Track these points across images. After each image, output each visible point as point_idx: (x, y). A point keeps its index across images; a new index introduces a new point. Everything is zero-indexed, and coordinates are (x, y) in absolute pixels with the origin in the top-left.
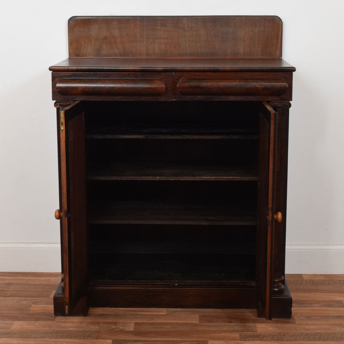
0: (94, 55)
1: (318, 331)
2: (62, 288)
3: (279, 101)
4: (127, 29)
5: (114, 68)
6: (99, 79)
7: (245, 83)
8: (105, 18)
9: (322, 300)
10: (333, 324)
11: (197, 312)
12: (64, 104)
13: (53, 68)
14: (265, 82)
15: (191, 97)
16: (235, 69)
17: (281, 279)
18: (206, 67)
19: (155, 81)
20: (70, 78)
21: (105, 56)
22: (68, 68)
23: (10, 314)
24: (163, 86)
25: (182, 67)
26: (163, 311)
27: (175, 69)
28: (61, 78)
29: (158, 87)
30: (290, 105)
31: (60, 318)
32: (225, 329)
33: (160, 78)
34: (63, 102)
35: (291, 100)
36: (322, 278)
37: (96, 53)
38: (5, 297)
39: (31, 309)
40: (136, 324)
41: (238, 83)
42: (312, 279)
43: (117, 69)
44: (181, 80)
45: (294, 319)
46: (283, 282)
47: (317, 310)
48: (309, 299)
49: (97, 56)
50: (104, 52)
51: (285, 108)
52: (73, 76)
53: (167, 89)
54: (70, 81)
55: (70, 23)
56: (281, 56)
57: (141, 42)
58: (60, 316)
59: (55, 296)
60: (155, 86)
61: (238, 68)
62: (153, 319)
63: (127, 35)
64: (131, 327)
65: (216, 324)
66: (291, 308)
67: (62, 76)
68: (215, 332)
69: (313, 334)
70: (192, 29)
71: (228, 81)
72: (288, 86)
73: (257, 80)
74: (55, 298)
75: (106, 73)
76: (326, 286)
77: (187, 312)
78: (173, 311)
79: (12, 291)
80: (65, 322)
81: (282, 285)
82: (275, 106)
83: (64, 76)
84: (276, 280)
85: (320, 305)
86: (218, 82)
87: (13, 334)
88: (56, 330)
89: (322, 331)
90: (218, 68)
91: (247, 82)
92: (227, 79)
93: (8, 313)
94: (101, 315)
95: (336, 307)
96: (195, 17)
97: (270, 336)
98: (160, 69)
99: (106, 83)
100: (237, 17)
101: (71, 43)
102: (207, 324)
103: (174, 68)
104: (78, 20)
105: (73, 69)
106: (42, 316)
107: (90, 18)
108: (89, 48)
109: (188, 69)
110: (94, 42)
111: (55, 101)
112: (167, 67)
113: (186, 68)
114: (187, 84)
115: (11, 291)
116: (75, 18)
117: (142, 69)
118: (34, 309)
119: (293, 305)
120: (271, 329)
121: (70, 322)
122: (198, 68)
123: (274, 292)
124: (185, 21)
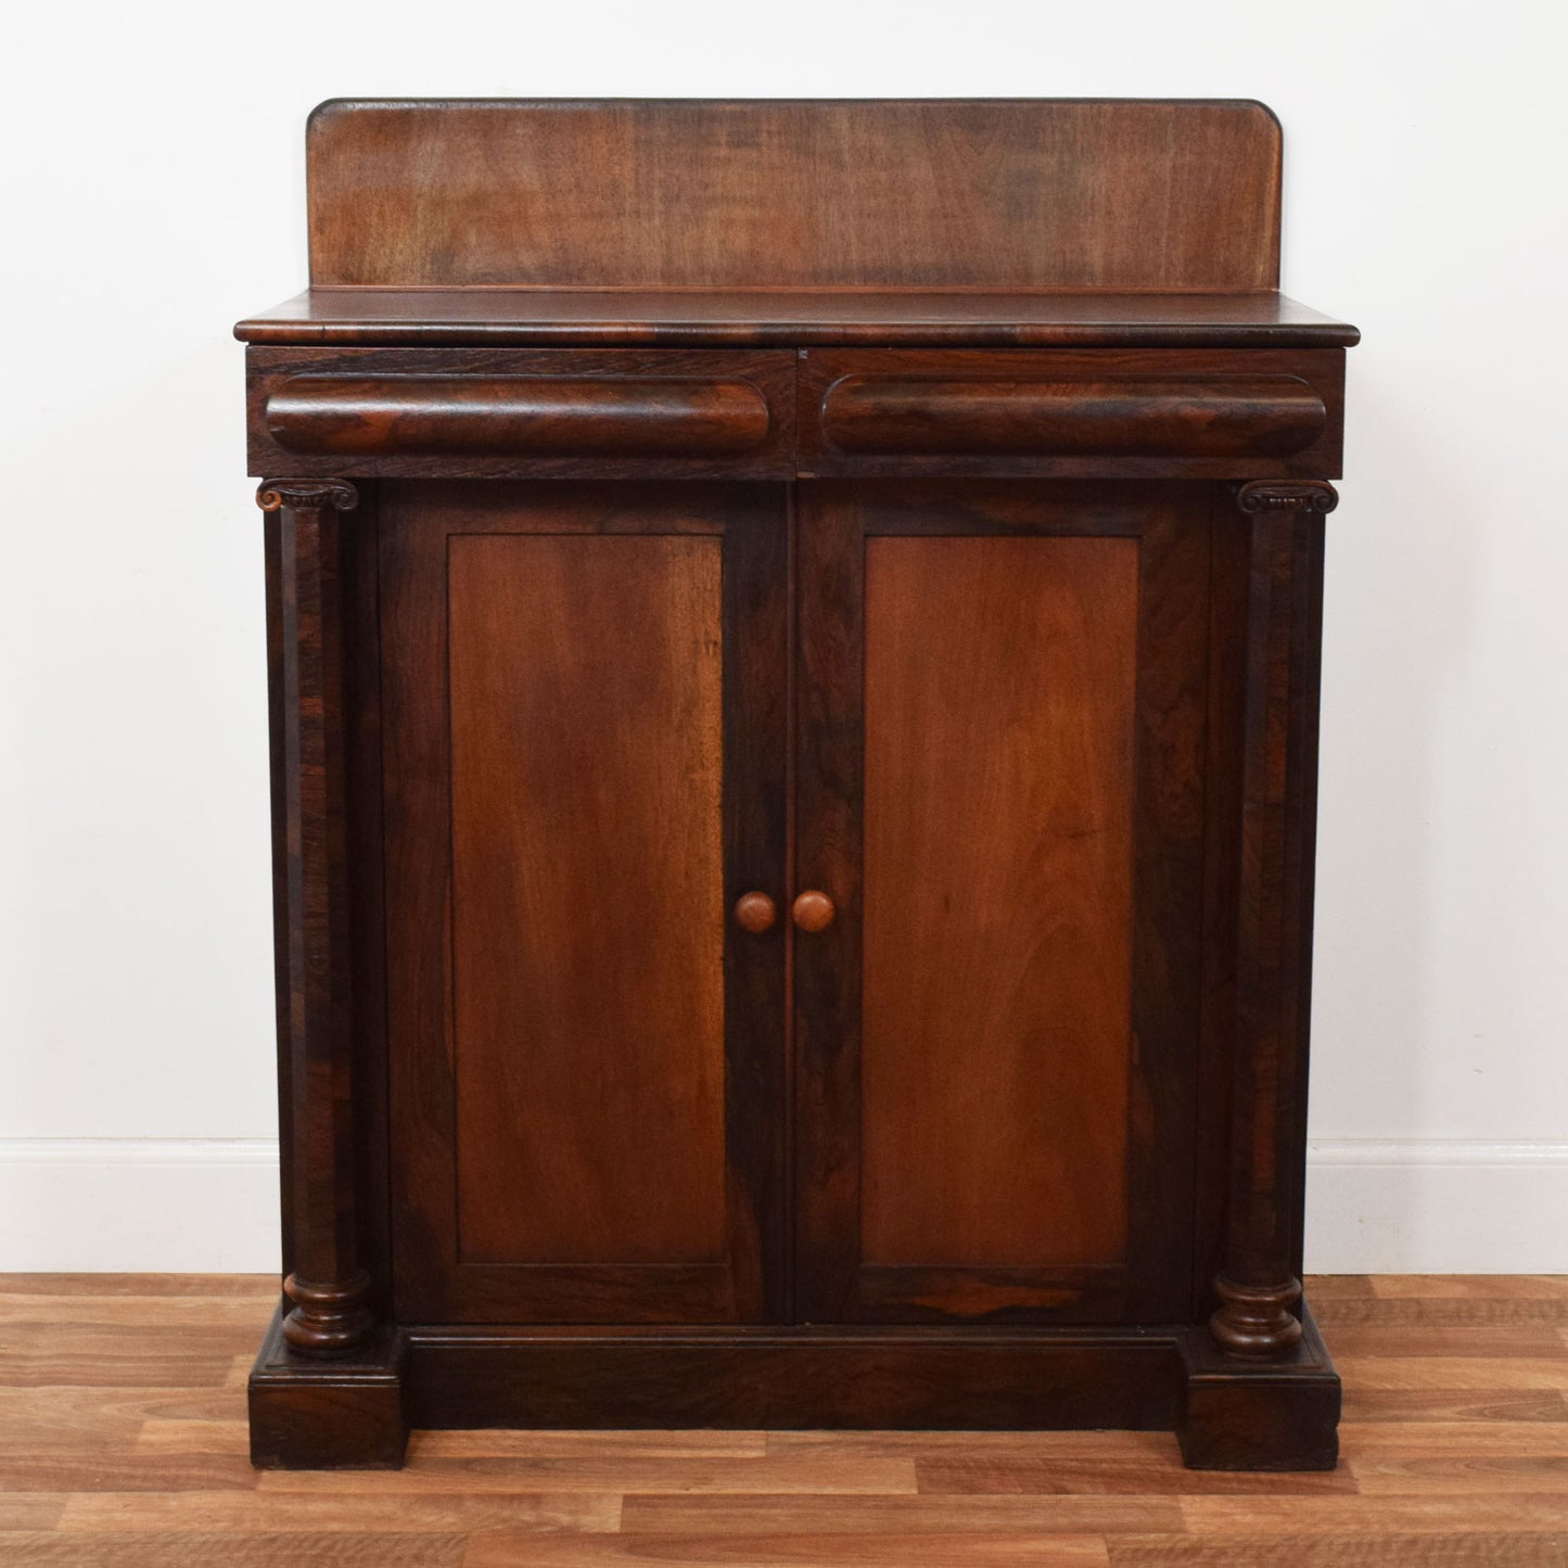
0: (423, 277)
1: (1464, 1528)
2: (285, 1341)
3: (1282, 481)
4: (577, 160)
5: (531, 329)
6: (468, 381)
7: (1129, 399)
9: (1469, 1391)
10: (1529, 1498)
11: (906, 1445)
12: (304, 493)
13: (251, 330)
14: (1221, 393)
15: (882, 459)
16: (1083, 336)
17: (1288, 1292)
18: (954, 326)
19: (721, 387)
20: (328, 375)
21: (474, 282)
22: (321, 328)
23: (47, 1464)
24: (759, 412)
25: (844, 326)
26: (750, 1444)
27: (811, 334)
28: (287, 373)
29: (733, 414)
30: (1331, 500)
31: (277, 1480)
32: (1038, 1521)
33: (741, 372)
34: (295, 482)
35: (1339, 477)
36: (1459, 1291)
37: (435, 267)
38: (20, 1386)
39: (143, 1437)
40: (629, 1501)
41: (1098, 399)
42: (1413, 1296)
44: (837, 383)
45: (1351, 1477)
46: (1296, 1306)
47: (1451, 1435)
48: (1409, 1387)
49: (440, 281)
50: (473, 262)
51: (1310, 510)
52: (343, 365)
53: (774, 423)
54: (330, 389)
55: (316, 130)
56: (1277, 281)
57: (639, 217)
58: (278, 1468)
59: (255, 1377)
60: (722, 411)
61: (1099, 331)
62: (706, 1480)
63: (577, 185)
64: (608, 1516)
65: (995, 1498)
66: (1336, 1425)
67: (296, 367)
68: (992, 1534)
69: (1441, 1538)
70: (872, 159)
71: (1054, 386)
72: (1324, 409)
73: (1184, 383)
74: (257, 1385)
75: (496, 353)
76: (1480, 1325)
77: (861, 1448)
78: (794, 1440)
79: (49, 1357)
80: (300, 1495)
81: (1294, 1320)
82: (1264, 500)
83: (302, 367)
84: (1268, 1299)
85: (1459, 1413)
86: (1009, 392)
87: (64, 1554)
88: (266, 1533)
89: (1482, 1528)
90: (1006, 329)
93: (35, 1458)
94: (467, 1465)
96: (886, 104)
97: (1245, 1549)
98: (743, 331)
100: (1080, 106)
101: (319, 224)
102: (952, 1499)
103: (810, 330)
104: (350, 116)
105: (344, 332)
106: (195, 1472)
107: (406, 106)
108: (401, 246)
109: (870, 331)
110: (425, 217)
111: (259, 480)
112: (775, 325)
113: (862, 331)
114: (867, 402)
115: (39, 1358)
116: (340, 107)
117: (658, 334)
118: (152, 1438)
119: (1345, 1411)
120: (1250, 1518)
121: (327, 1497)
122: (914, 331)
123: (1256, 1349)
124: (842, 124)
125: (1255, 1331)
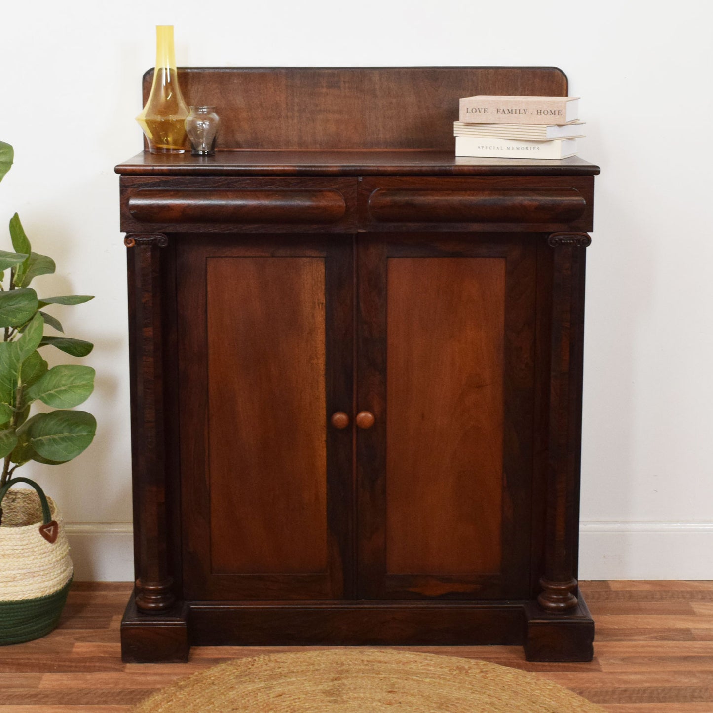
1: (647, 685)
2: (136, 608)
3: (567, 233)
4: (261, 94)
5: (243, 168)
6: (215, 191)
7: (501, 197)
8: (216, 70)
9: (651, 629)
10: (675, 672)
12: (145, 239)
13: (122, 169)
14: (543, 195)
15: (396, 224)
16: (481, 170)
17: (571, 585)
19: (326, 193)
20: (155, 188)
22: (152, 168)
23: (33, 661)
24: (341, 204)
25: (378, 167)
27: (363, 170)
28: (138, 187)
29: (330, 205)
30: (588, 241)
31: (133, 667)
33: (333, 187)
34: (141, 235)
35: (591, 231)
36: (647, 587)
39: (74, 650)
41: (487, 198)
42: (628, 589)
43: (249, 170)
44: (375, 191)
45: (599, 664)
46: (575, 591)
47: (643, 647)
48: (624, 628)
51: (579, 246)
52: (161, 184)
53: (348, 208)
54: (156, 194)
55: (147, 82)
57: (287, 119)
58: (134, 662)
59: (123, 623)
60: (326, 204)
61: (488, 168)
63: (261, 105)
66: (592, 642)
67: (141, 185)
69: (637, 689)
70: (389, 93)
71: (468, 192)
72: (585, 202)
73: (524, 191)
74: (125, 626)
75: (227, 179)
76: (656, 603)
80: (144, 673)
81: (574, 597)
82: (560, 241)
83: (144, 185)
84: (563, 587)
85: (646, 638)
86: (448, 195)
87: (43, 698)
88: (129, 689)
89: (655, 685)
90: (448, 168)
91: (504, 195)
92: (465, 190)
93: (28, 659)
95: (679, 640)
98: (335, 169)
99: (229, 198)
100: (480, 70)
103: (362, 168)
105: (162, 170)
106: (97, 664)
109: (389, 169)
111: (126, 234)
112: (348, 166)
113: (385, 169)
114: (388, 199)
117: (298, 170)
118: (79, 650)
119: (596, 637)
121: (156, 674)
123: (558, 609)
124: (376, 78)
125: (557, 601)
